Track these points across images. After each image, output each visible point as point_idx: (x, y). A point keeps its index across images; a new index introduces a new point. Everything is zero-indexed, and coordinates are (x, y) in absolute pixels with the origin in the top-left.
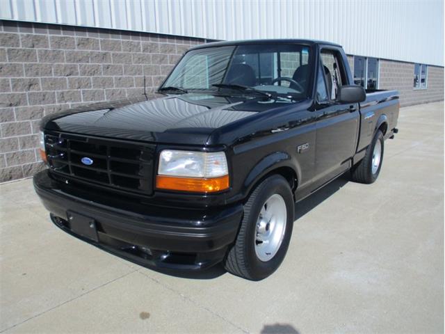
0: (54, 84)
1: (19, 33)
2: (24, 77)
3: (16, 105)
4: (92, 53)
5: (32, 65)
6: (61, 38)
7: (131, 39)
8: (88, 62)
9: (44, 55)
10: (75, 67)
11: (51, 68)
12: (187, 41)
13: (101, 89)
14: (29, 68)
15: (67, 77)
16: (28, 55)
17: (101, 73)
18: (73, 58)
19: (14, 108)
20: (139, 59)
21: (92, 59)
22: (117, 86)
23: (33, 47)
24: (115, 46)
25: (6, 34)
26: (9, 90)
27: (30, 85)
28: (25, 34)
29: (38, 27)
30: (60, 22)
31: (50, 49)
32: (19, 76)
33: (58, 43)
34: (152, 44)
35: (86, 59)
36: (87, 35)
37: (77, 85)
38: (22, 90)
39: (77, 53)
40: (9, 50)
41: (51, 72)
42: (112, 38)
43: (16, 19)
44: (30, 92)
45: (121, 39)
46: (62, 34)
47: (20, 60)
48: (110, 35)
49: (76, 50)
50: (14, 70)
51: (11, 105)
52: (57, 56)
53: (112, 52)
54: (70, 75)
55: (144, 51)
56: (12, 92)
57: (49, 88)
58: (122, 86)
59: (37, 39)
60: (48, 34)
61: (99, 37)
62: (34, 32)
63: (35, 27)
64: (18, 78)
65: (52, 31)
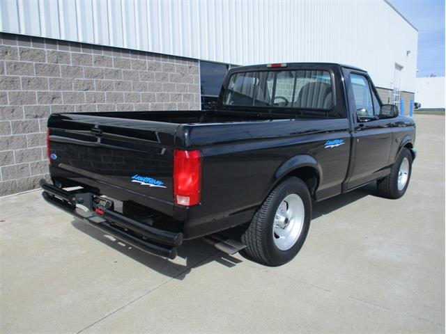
0: (74, 97)
1: (45, 50)
2: (49, 91)
3: (41, 117)
4: (106, 70)
5: (55, 80)
6: (81, 55)
7: (139, 58)
8: (103, 78)
9: (66, 71)
10: (90, 83)
11: (71, 83)
13: (113, 104)
14: (53, 82)
15: (85, 92)
16: (53, 70)
17: (113, 89)
18: (90, 74)
19: (39, 119)
20: (145, 76)
21: (106, 75)
22: (126, 101)
23: (57, 63)
24: (125, 64)
25: (35, 50)
26: (35, 103)
27: (53, 98)
28: (51, 50)
29: (62, 45)
30: (81, 41)
31: (71, 65)
32: (45, 89)
33: (78, 60)
34: (156, 63)
35: (101, 75)
36: (103, 53)
37: (93, 99)
38: (46, 103)
39: (94, 69)
40: (36, 65)
41: (71, 86)
43: (44, 36)
44: (53, 104)
45: (130, 57)
46: (82, 51)
47: (46, 74)
48: (121, 54)
49: (93, 67)
50: (40, 84)
51: (36, 117)
52: (77, 72)
53: (123, 70)
54: (87, 90)
55: (149, 69)
56: (37, 105)
57: (70, 102)
58: (131, 102)
59: (61, 56)
60: (70, 51)
61: (112, 56)
62: (58, 49)
63: (59, 44)
64: (43, 91)
65: (73, 48)
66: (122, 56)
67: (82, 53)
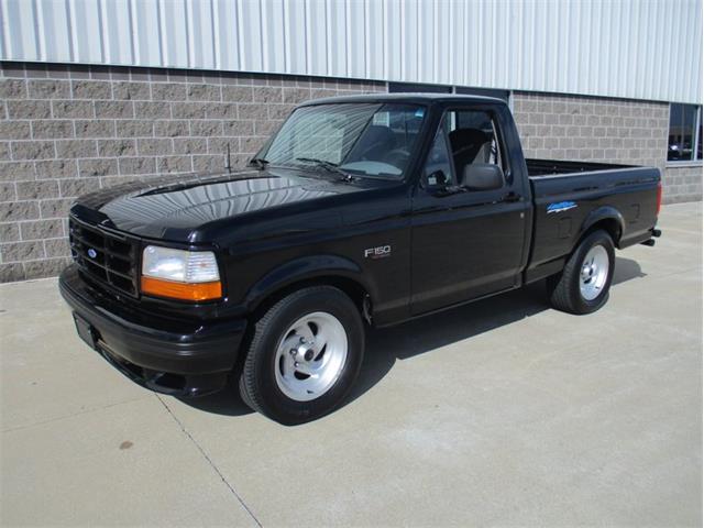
0: (154, 147)
1: (111, 81)
2: (116, 138)
3: (103, 174)
4: (209, 105)
5: (125, 122)
6: (167, 86)
7: (268, 85)
8: (203, 117)
9: (144, 109)
10: (184, 125)
11: (151, 126)
12: (357, 86)
13: (222, 155)
14: (121, 127)
15: (172, 139)
16: (121, 110)
17: (221, 132)
18: (183, 112)
19: (100, 178)
20: (279, 112)
21: (209, 113)
22: (244, 151)
23: (129, 98)
24: (243, 95)
25: (94, 83)
26: (95, 155)
27: (123, 149)
28: (118, 81)
29: (137, 73)
30: (166, 65)
31: (150, 100)
32: (110, 136)
33: (163, 92)
34: (300, 91)
35: (202, 111)
36: (204, 81)
37: (186, 148)
38: (111, 154)
39: (188, 105)
40: (97, 103)
41: (151, 131)
42: (240, 83)
43: (108, 62)
44: (123, 156)
45: (252, 85)
46: (168, 80)
47: (112, 115)
48: (237, 80)
49: (187, 101)
50: (102, 129)
51: (96, 174)
52: (160, 110)
53: (238, 104)
54: (177, 135)
55: (286, 101)
56: (98, 157)
57: (147, 152)
58: (251, 151)
59: (135, 88)
60: (150, 81)
61: (220, 83)
62: (130, 79)
63: (133, 73)
64: (107, 139)
65: (155, 76)
66: (237, 84)
67: (168, 82)
